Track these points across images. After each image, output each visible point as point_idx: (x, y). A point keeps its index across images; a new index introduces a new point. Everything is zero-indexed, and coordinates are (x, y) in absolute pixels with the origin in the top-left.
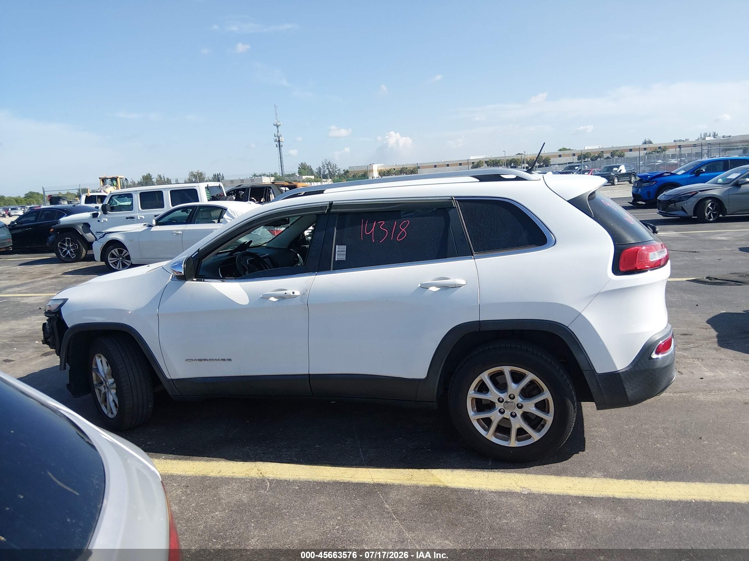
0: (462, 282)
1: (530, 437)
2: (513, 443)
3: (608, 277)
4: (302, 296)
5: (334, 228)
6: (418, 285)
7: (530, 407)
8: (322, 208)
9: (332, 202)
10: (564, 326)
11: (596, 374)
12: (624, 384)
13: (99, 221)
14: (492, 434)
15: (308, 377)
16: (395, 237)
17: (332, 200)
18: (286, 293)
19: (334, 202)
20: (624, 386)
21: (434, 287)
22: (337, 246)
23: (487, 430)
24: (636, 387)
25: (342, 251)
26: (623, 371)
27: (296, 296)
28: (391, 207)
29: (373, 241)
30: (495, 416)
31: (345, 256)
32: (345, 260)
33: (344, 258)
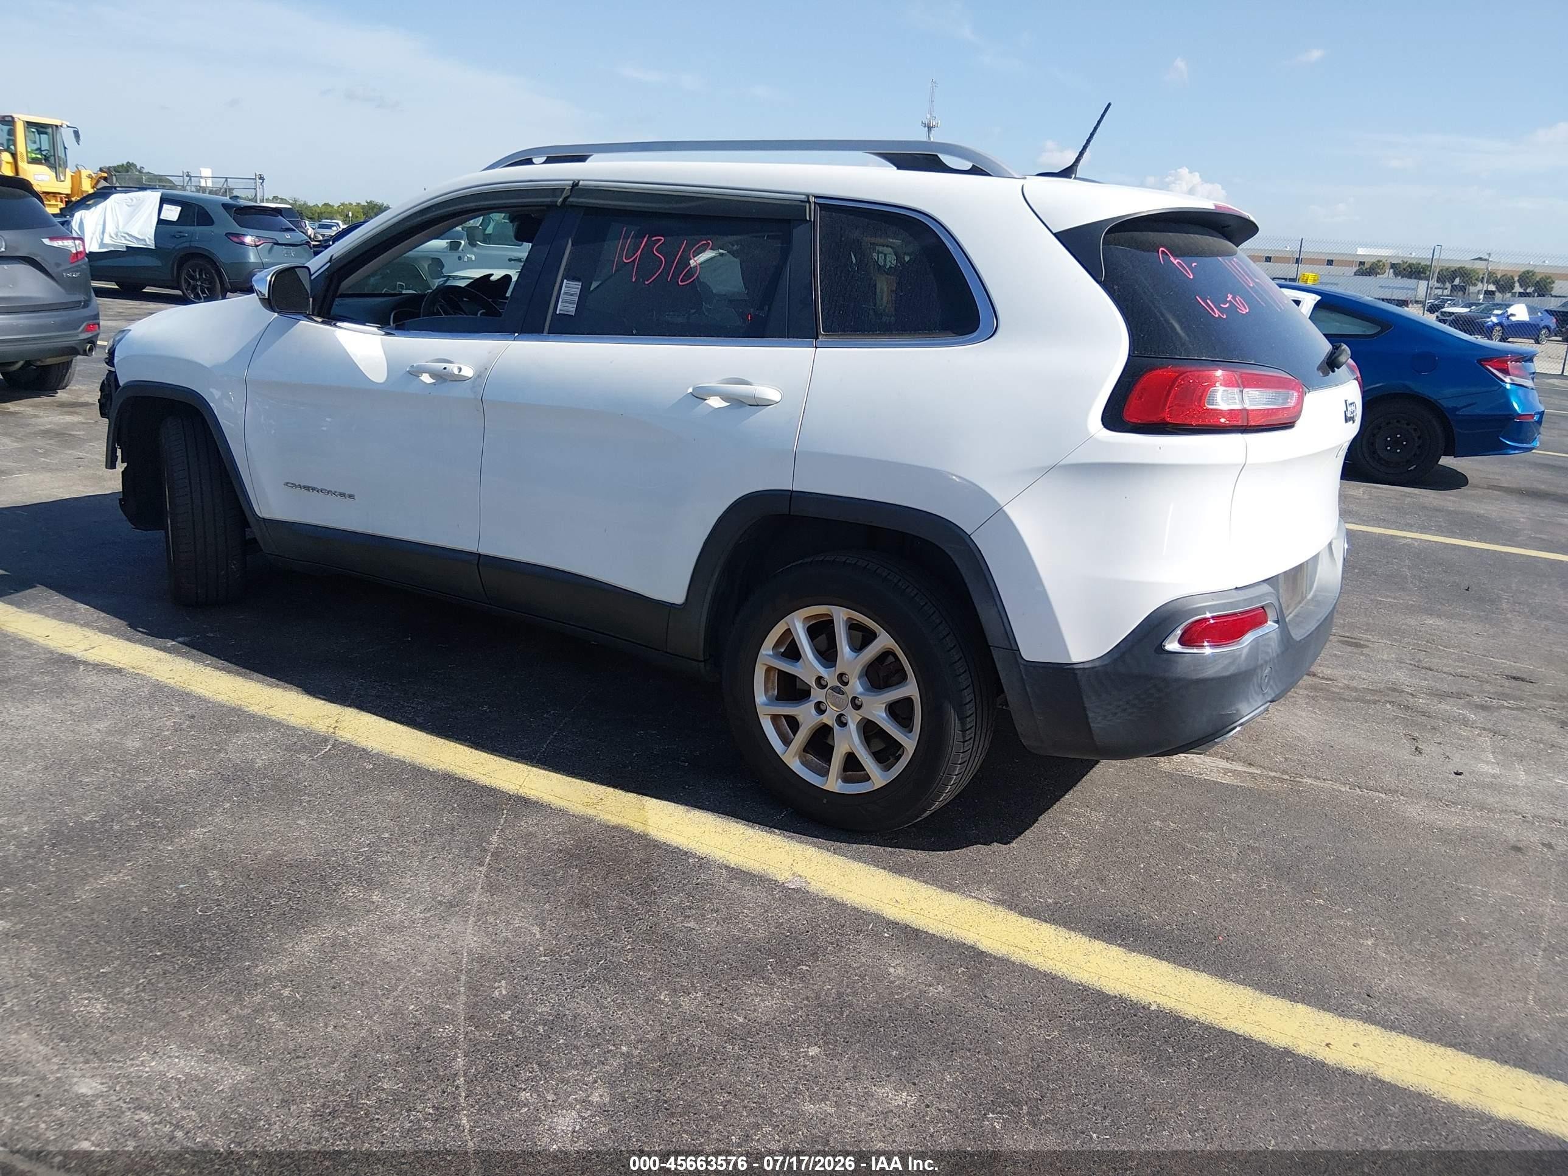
0: (773, 395)
1: (867, 778)
2: (833, 783)
3: (1087, 429)
4: (476, 379)
5: (568, 241)
6: (688, 388)
7: (877, 709)
8: (555, 191)
9: (579, 181)
10: (962, 533)
11: (1020, 661)
12: (1085, 699)
13: (460, 258)
14: (796, 752)
15: (477, 558)
16: (675, 276)
17: (579, 178)
18: (445, 368)
19: (581, 183)
20: (1083, 703)
21: (718, 397)
22: (565, 281)
23: (787, 742)
24: (1116, 714)
25: (572, 294)
26: (1086, 666)
27: (464, 379)
28: (683, 205)
29: (634, 280)
30: (807, 715)
31: (575, 306)
32: (573, 314)
33: (571, 309)
